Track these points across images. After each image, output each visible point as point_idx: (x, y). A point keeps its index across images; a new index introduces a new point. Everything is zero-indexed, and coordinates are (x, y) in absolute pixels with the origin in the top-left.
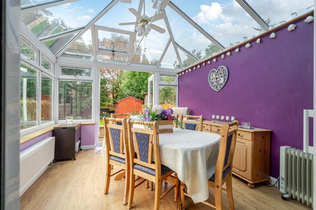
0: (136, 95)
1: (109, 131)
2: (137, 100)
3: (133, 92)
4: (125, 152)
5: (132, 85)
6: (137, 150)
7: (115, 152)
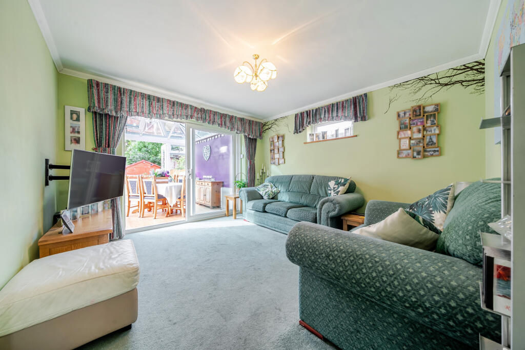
0: (151, 159)
1: (129, 184)
2: (153, 164)
3: (147, 156)
4: (139, 192)
5: (145, 147)
6: (146, 191)
7: (133, 193)
